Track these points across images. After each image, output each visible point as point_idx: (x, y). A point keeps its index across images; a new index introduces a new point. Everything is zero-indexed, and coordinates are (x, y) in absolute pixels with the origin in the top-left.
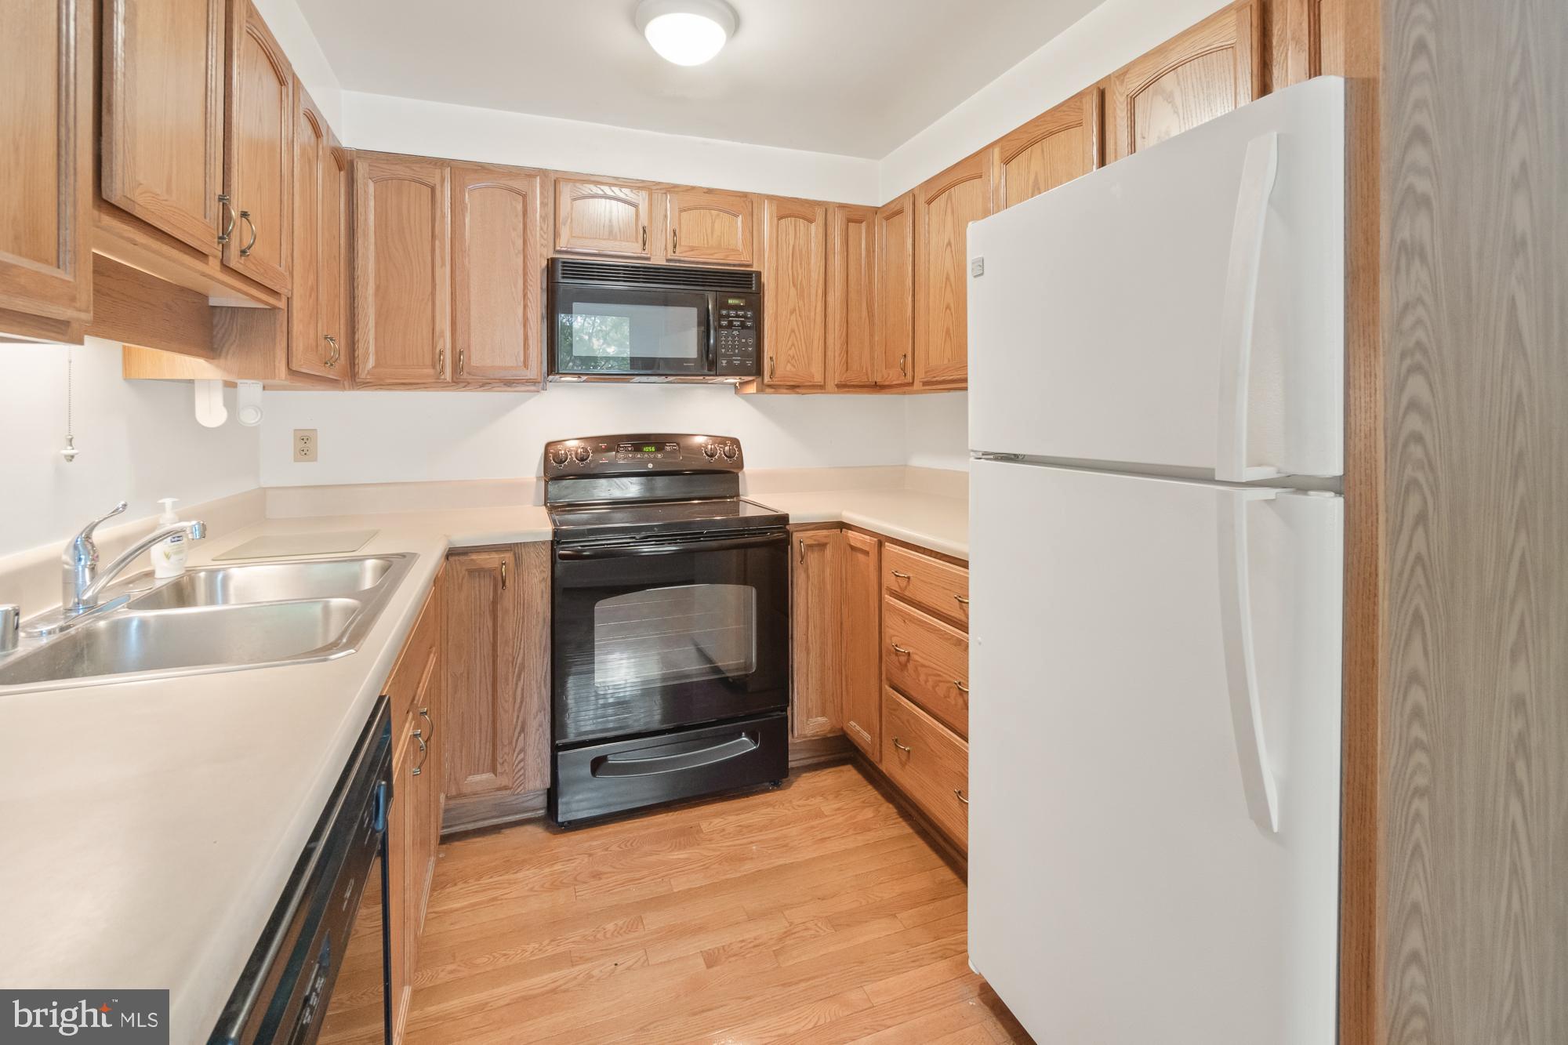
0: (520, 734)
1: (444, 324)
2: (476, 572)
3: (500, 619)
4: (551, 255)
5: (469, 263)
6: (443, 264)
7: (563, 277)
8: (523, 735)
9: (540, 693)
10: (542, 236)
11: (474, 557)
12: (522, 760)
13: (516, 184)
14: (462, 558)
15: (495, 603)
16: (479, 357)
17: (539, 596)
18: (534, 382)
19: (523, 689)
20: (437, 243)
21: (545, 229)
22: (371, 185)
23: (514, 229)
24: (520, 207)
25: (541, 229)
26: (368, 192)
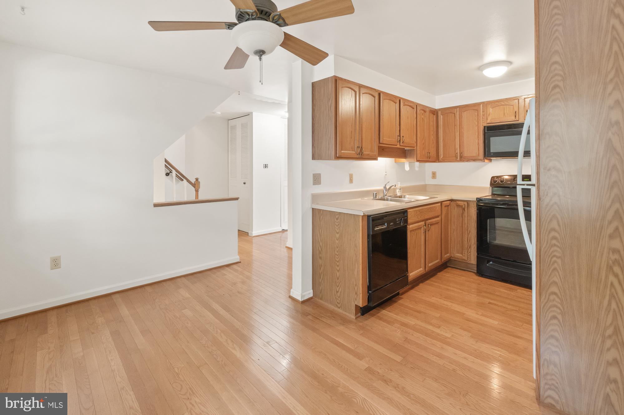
0: (469, 248)
1: (458, 147)
2: (458, 206)
3: (463, 218)
4: (486, 125)
5: (464, 130)
6: (457, 132)
7: (487, 131)
8: (470, 249)
9: (474, 239)
10: (483, 120)
11: (457, 202)
12: (470, 255)
13: (475, 108)
14: (455, 202)
15: (462, 214)
16: (466, 154)
17: (474, 214)
18: (481, 160)
19: (470, 237)
20: (456, 127)
21: (484, 118)
22: (442, 116)
23: (475, 120)
24: (476, 114)
25: (483, 118)
26: (441, 117)
